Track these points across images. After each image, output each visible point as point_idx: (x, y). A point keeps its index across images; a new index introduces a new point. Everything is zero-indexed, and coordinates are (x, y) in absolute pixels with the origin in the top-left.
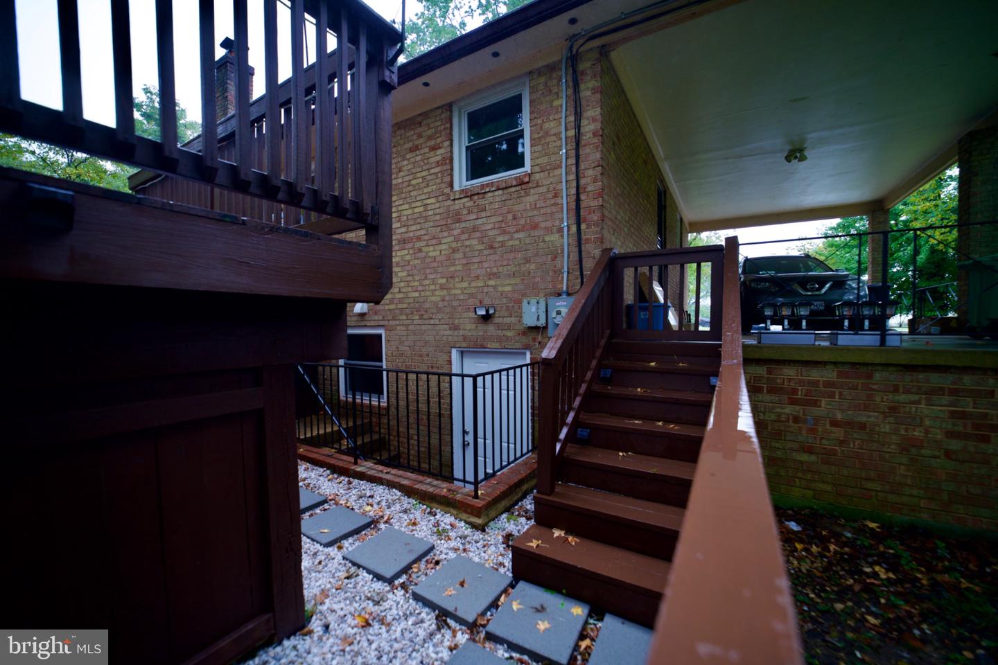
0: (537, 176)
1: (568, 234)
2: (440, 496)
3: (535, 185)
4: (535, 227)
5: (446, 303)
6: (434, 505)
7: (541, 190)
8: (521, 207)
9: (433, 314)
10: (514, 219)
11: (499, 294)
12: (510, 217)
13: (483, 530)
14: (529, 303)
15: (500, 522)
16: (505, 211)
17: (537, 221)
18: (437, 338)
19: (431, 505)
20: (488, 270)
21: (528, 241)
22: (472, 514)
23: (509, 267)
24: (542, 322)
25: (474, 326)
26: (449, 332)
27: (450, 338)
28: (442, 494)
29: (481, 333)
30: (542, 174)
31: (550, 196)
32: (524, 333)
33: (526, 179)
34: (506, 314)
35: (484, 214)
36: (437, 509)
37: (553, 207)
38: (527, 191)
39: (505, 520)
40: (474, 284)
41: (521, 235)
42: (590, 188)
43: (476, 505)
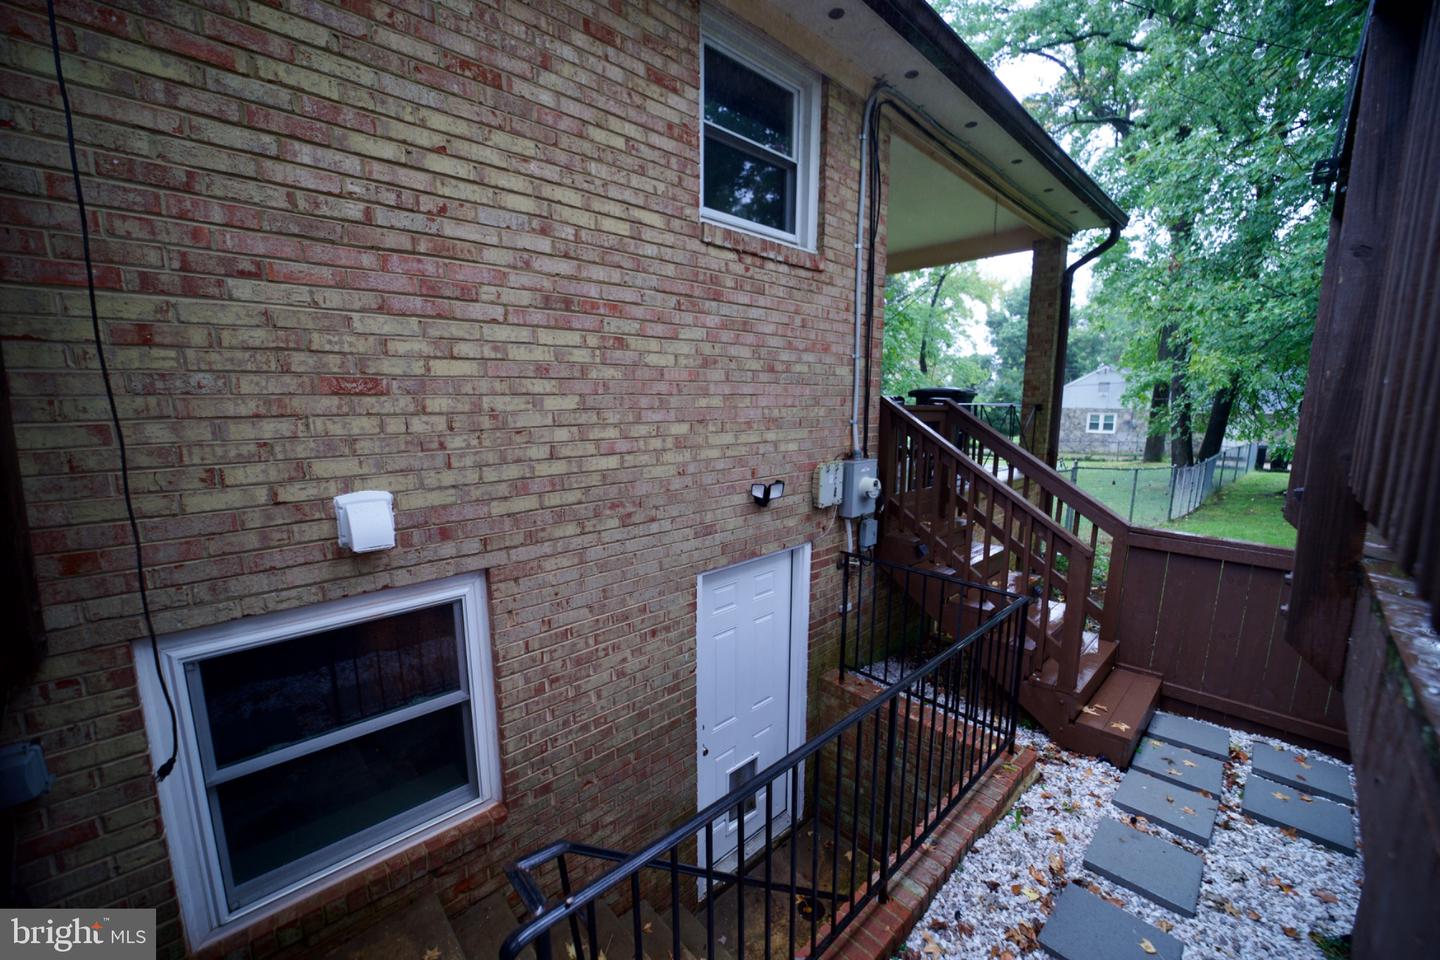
0: (832, 267)
1: (859, 370)
2: (1013, 784)
3: (828, 280)
4: (826, 349)
5: (688, 480)
7: (833, 290)
8: (814, 310)
11: (780, 457)
12: (798, 321)
13: (1043, 776)
14: (827, 471)
16: (793, 309)
17: (827, 340)
18: (667, 561)
20: (766, 412)
23: (795, 410)
24: (839, 497)
25: (740, 521)
26: (693, 544)
27: (696, 554)
28: (1011, 780)
29: (751, 532)
30: (836, 265)
31: (844, 306)
32: (808, 518)
33: (822, 266)
34: (789, 490)
35: (762, 301)
37: (845, 325)
38: (820, 285)
40: (743, 438)
41: (811, 357)
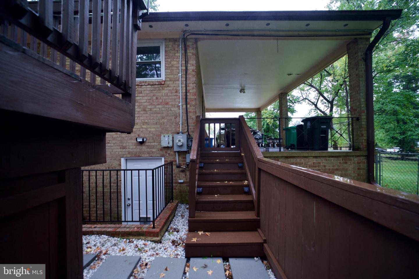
0: (168, 83)
1: (182, 108)
2: (134, 231)
3: (167, 86)
4: (167, 104)
6: (130, 237)
7: (169, 88)
8: (160, 94)
9: (110, 141)
10: (157, 99)
11: (148, 132)
12: (155, 98)
13: (161, 242)
14: (164, 136)
15: (166, 237)
16: (152, 95)
17: (167, 101)
18: (112, 153)
19: (128, 238)
20: (143, 121)
21: (163, 109)
22: (154, 236)
23: (154, 120)
24: (171, 145)
25: (134, 147)
26: (119, 150)
27: (120, 153)
28: (135, 231)
29: (138, 150)
30: (170, 82)
31: (174, 92)
32: (161, 150)
33: (163, 83)
34: (152, 141)
35: (141, 95)
36: (133, 239)
37: (175, 97)
38: (163, 88)
39: (168, 235)
41: (160, 106)
42: (191, 91)
43: (156, 231)
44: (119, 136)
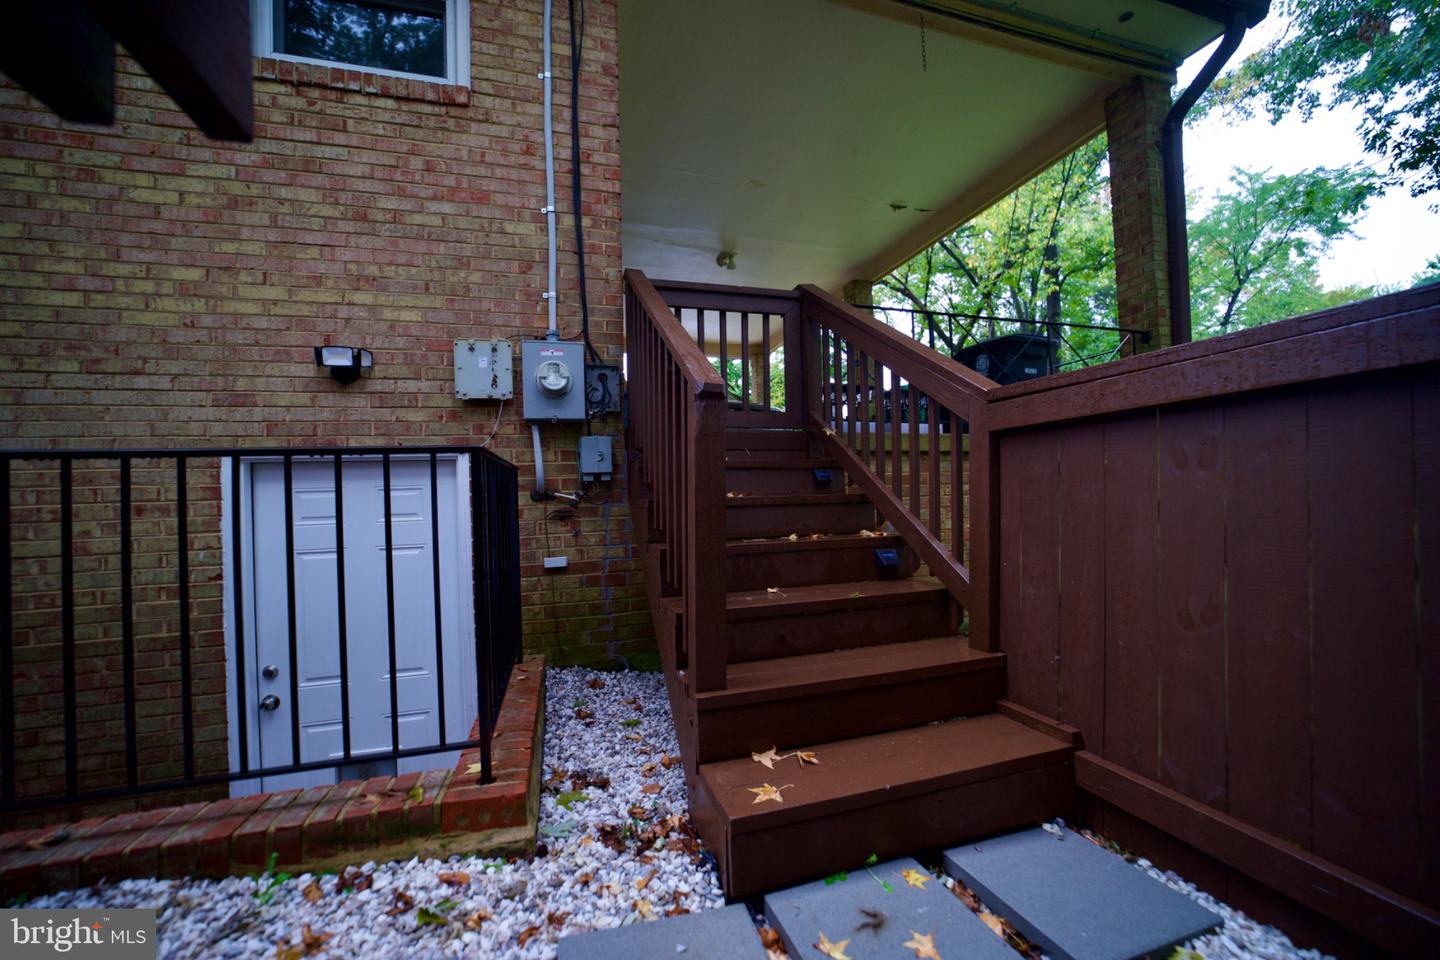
0: (488, 102)
1: (557, 229)
2: (369, 817)
3: (481, 117)
4: (482, 198)
5: (202, 335)
7: (494, 130)
8: (448, 151)
9: (145, 360)
10: (428, 170)
11: (384, 326)
12: (417, 163)
13: (542, 852)
14: (472, 349)
15: (556, 817)
16: (405, 149)
17: (485, 188)
18: (162, 428)
20: (353, 267)
21: (462, 222)
22: (499, 824)
23: (413, 271)
24: (505, 389)
25: (304, 398)
26: (211, 413)
28: (374, 811)
29: (326, 415)
30: (498, 100)
31: (517, 148)
32: (454, 416)
33: (462, 99)
34: (405, 371)
35: (340, 138)
36: (359, 865)
37: (523, 171)
38: (463, 122)
39: (561, 809)
40: (304, 295)
41: (447, 208)
42: (596, 158)
44: (205, 339)
